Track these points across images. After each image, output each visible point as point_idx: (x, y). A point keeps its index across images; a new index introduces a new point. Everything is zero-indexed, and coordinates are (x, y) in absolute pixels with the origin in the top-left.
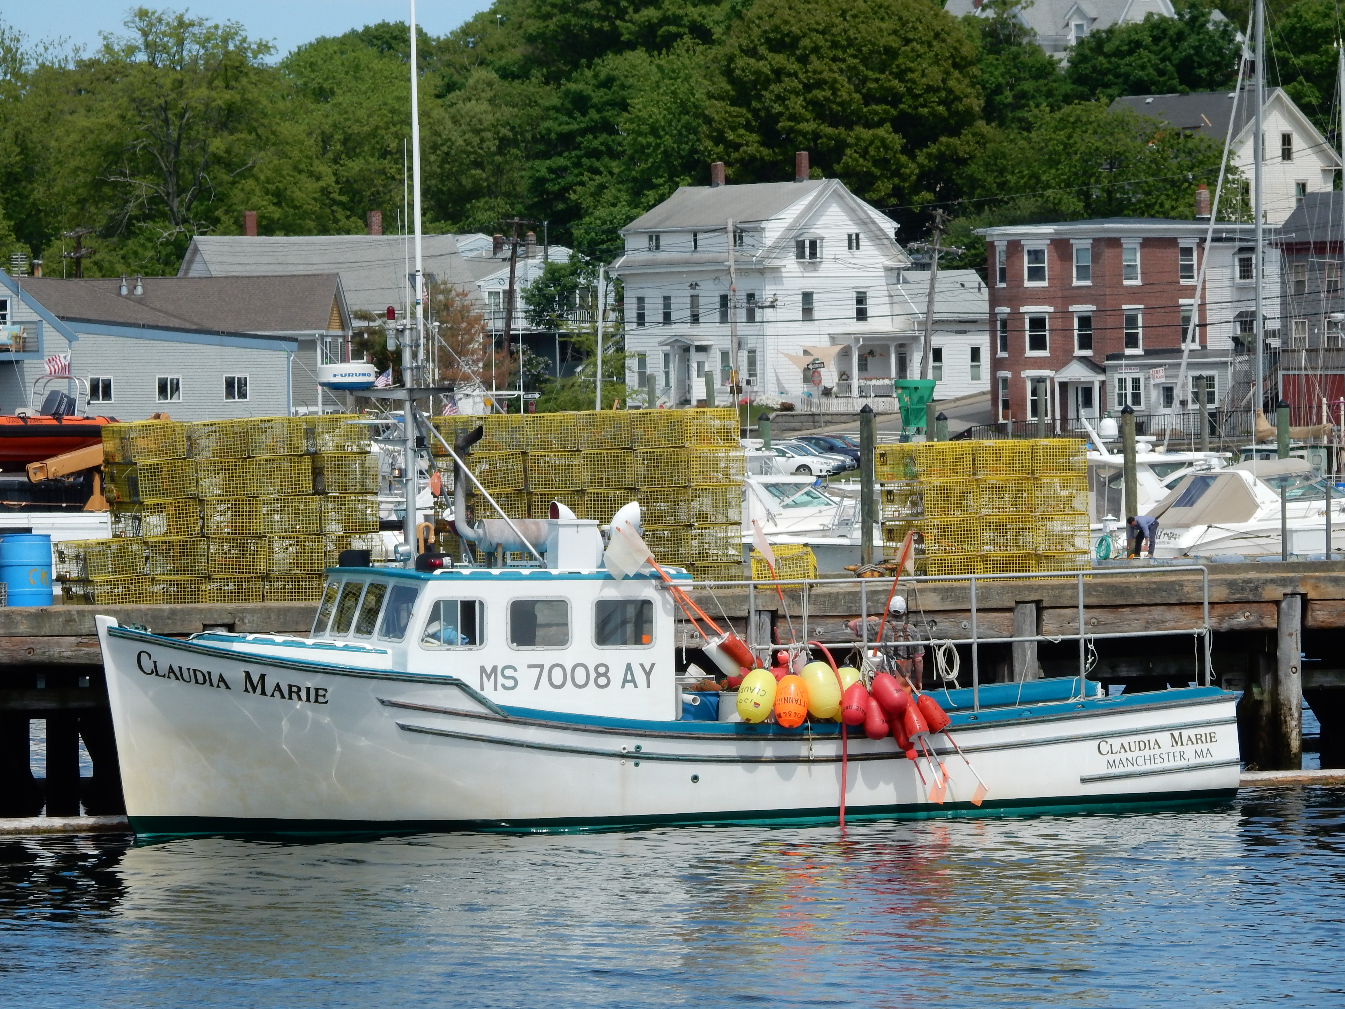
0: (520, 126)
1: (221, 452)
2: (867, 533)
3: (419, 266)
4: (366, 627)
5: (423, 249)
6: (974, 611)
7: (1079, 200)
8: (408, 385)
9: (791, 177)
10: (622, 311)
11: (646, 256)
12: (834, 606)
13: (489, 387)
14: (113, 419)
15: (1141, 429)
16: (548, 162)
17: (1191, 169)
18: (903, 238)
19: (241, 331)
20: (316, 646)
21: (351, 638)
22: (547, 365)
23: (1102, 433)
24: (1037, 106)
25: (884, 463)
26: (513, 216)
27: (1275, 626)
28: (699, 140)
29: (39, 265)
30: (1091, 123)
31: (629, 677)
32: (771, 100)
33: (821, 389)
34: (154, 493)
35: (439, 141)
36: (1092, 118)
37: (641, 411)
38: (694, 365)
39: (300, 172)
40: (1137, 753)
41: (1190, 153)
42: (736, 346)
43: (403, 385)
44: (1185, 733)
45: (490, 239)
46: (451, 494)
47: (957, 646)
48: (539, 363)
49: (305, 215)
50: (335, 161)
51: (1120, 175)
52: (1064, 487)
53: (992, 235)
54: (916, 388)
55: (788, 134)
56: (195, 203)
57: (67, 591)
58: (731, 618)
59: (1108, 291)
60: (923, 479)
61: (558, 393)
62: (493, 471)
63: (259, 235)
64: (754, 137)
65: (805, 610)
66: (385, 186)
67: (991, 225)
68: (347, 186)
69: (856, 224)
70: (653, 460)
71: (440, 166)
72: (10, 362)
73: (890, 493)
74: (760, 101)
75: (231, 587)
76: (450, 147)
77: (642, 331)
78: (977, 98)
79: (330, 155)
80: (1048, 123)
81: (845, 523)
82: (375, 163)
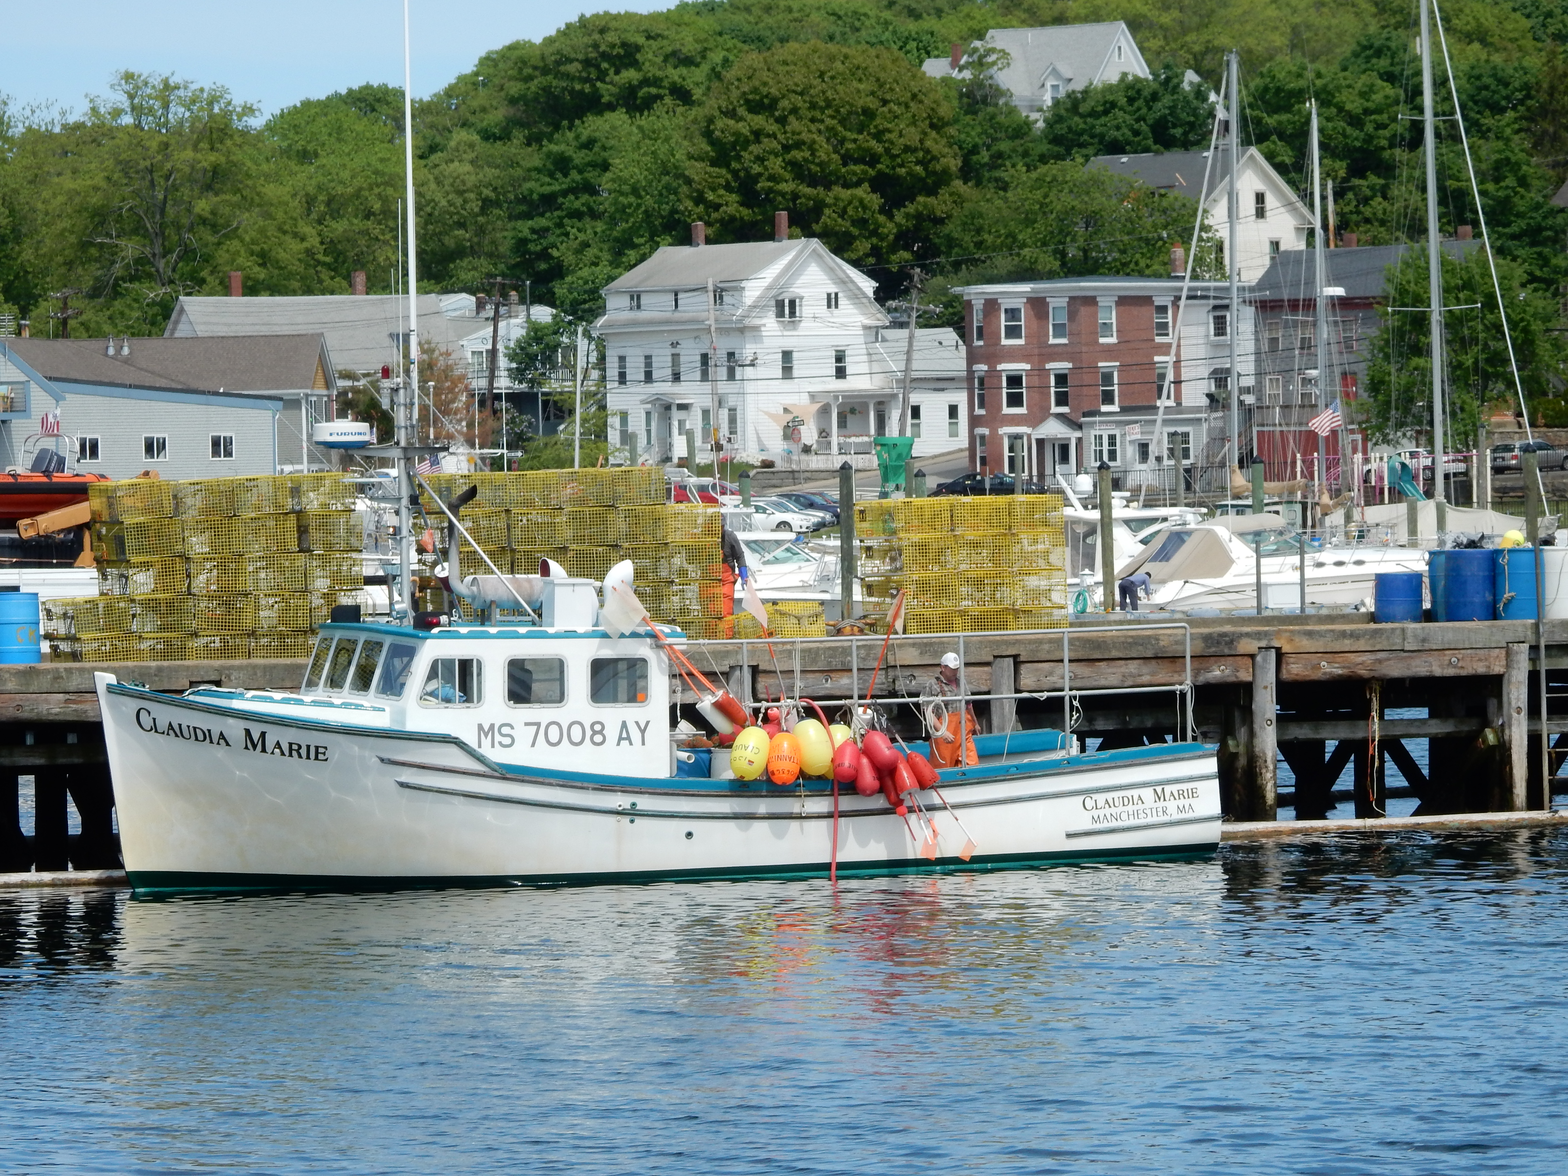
0: (502, 187)
1: (207, 511)
2: (847, 589)
3: (413, 326)
4: (362, 685)
5: (417, 307)
7: (1056, 259)
8: (403, 443)
9: (770, 236)
10: (603, 370)
11: (628, 315)
12: (814, 661)
13: (473, 446)
14: (103, 477)
15: (1117, 485)
16: (530, 222)
17: (1165, 227)
18: (882, 296)
20: (314, 703)
21: (346, 694)
22: (530, 424)
23: (1077, 489)
24: (1014, 166)
25: (863, 520)
26: (496, 276)
27: (1250, 679)
28: (679, 200)
29: (26, 326)
30: (1067, 182)
31: (624, 735)
32: (750, 161)
33: (801, 446)
34: (139, 551)
35: (423, 202)
36: (1068, 178)
37: (623, 468)
38: (675, 424)
39: (285, 233)
40: (1121, 808)
41: (1164, 211)
42: (716, 404)
43: (396, 443)
44: (1168, 789)
45: (473, 299)
48: (522, 422)
49: (290, 276)
50: (320, 222)
51: (1095, 233)
53: (969, 294)
54: (895, 445)
55: (767, 195)
56: (181, 264)
57: (55, 648)
59: (1084, 349)
60: (902, 535)
61: (540, 451)
63: (244, 295)
64: (734, 197)
66: (369, 247)
67: (968, 283)
68: (331, 246)
69: (835, 284)
70: (635, 517)
71: (424, 227)
73: (869, 549)
74: (740, 162)
75: (218, 644)
76: (434, 208)
77: (623, 389)
78: (955, 157)
79: (314, 216)
80: (1024, 183)
81: (825, 579)
82: (358, 224)
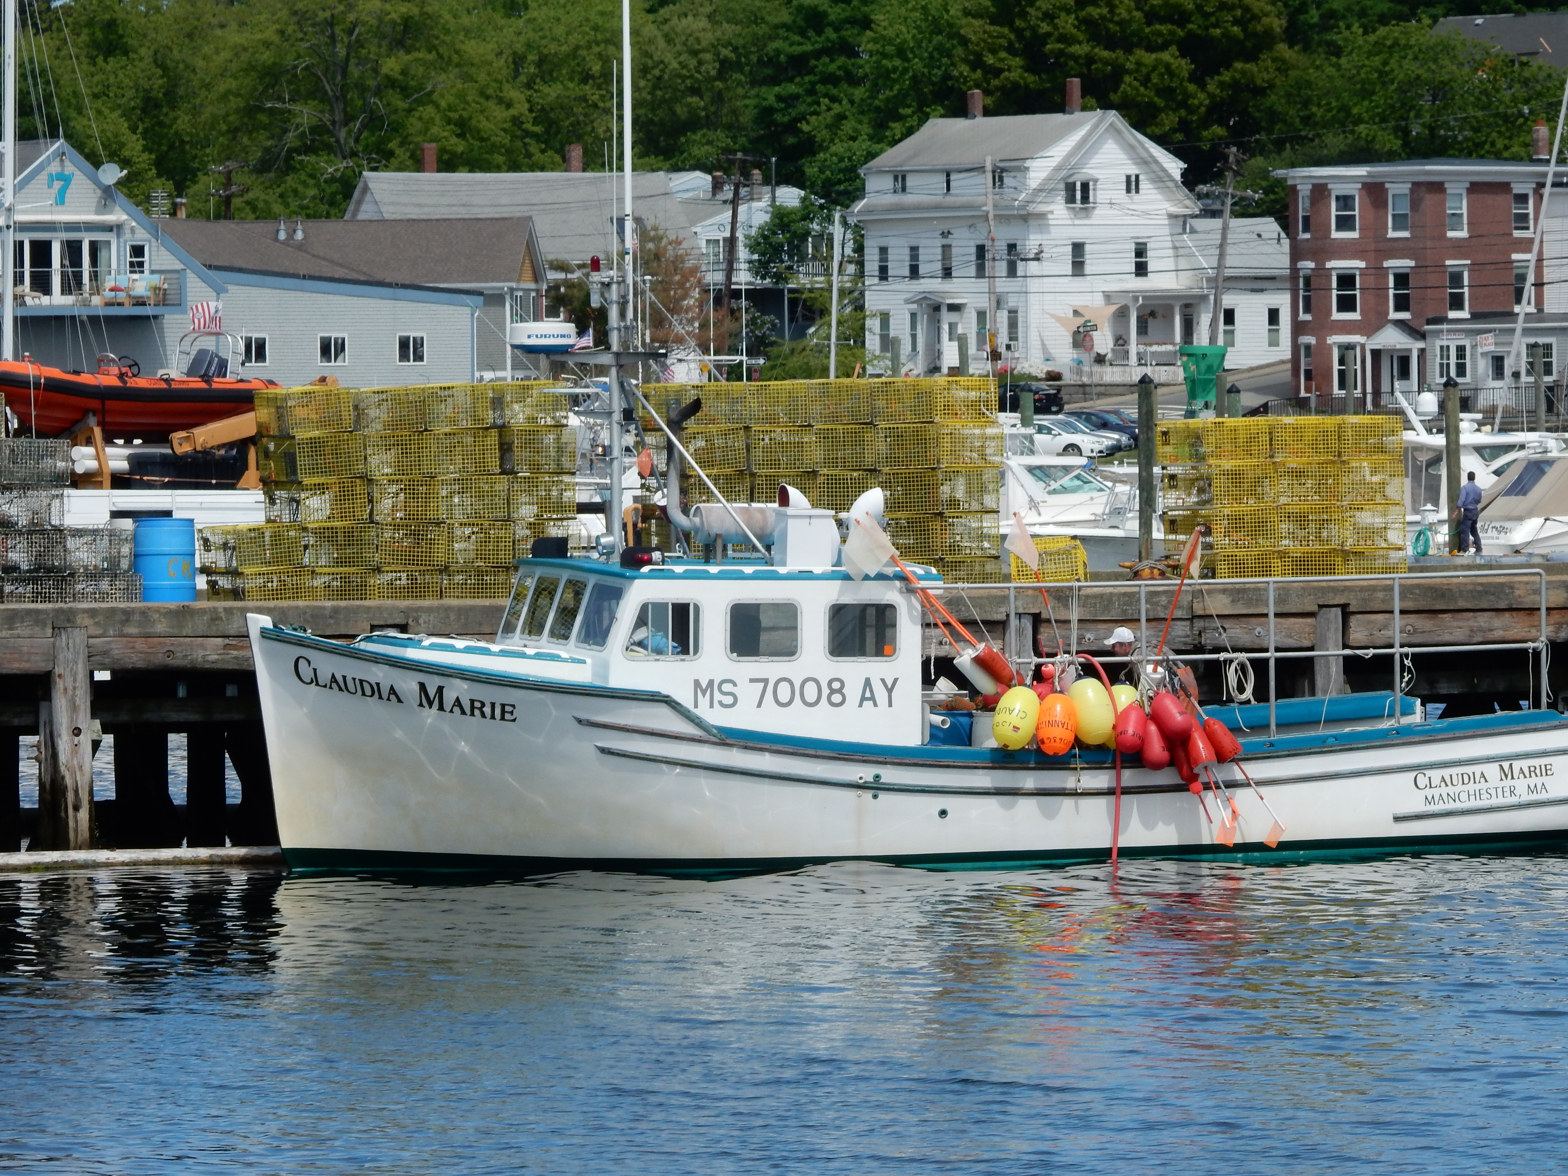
0: (744, 47)
1: (394, 425)
2: (1145, 525)
3: (628, 210)
4: (561, 633)
5: (634, 188)
6: (1272, 615)
7: (1397, 138)
8: (615, 348)
9: (1060, 107)
10: (861, 264)
11: (891, 199)
12: (1107, 608)
13: (706, 351)
14: (271, 383)
15: (1466, 405)
16: (777, 89)
17: (1527, 102)
18: (1190, 180)
19: (417, 282)
20: (503, 653)
21: (545, 643)
22: (774, 325)
23: (1419, 410)
24: (1348, 27)
25: (1166, 443)
26: (735, 152)
28: (953, 64)
29: (182, 204)
30: (1411, 47)
31: (868, 694)
32: (1037, 18)
33: (1094, 355)
34: (314, 471)
35: (650, 63)
36: (1412, 42)
37: (883, 379)
38: (945, 327)
39: (488, 98)
40: (1460, 787)
41: (1526, 82)
42: (994, 304)
43: (608, 348)
44: (1517, 765)
45: (709, 178)
46: (664, 475)
47: (1250, 660)
48: (763, 323)
49: (494, 148)
50: (529, 86)
51: (1444, 108)
52: (1374, 472)
53: (1294, 178)
54: (1204, 356)
55: (1057, 58)
56: (365, 134)
57: (212, 584)
58: (986, 623)
59: (1429, 244)
60: (1211, 461)
61: (786, 358)
62: (710, 448)
63: (439, 170)
64: (1017, 61)
65: (1074, 615)
66: (586, 115)
67: (1293, 165)
68: (543, 115)
69: (1136, 164)
70: (896, 437)
71: (651, 93)
72: (147, 318)
73: (1172, 477)
74: (1025, 20)
75: (404, 582)
76: (663, 71)
77: (884, 286)
78: (1278, 16)
79: (523, 79)
80: (1360, 47)
81: (1117, 512)
82: (574, 89)
